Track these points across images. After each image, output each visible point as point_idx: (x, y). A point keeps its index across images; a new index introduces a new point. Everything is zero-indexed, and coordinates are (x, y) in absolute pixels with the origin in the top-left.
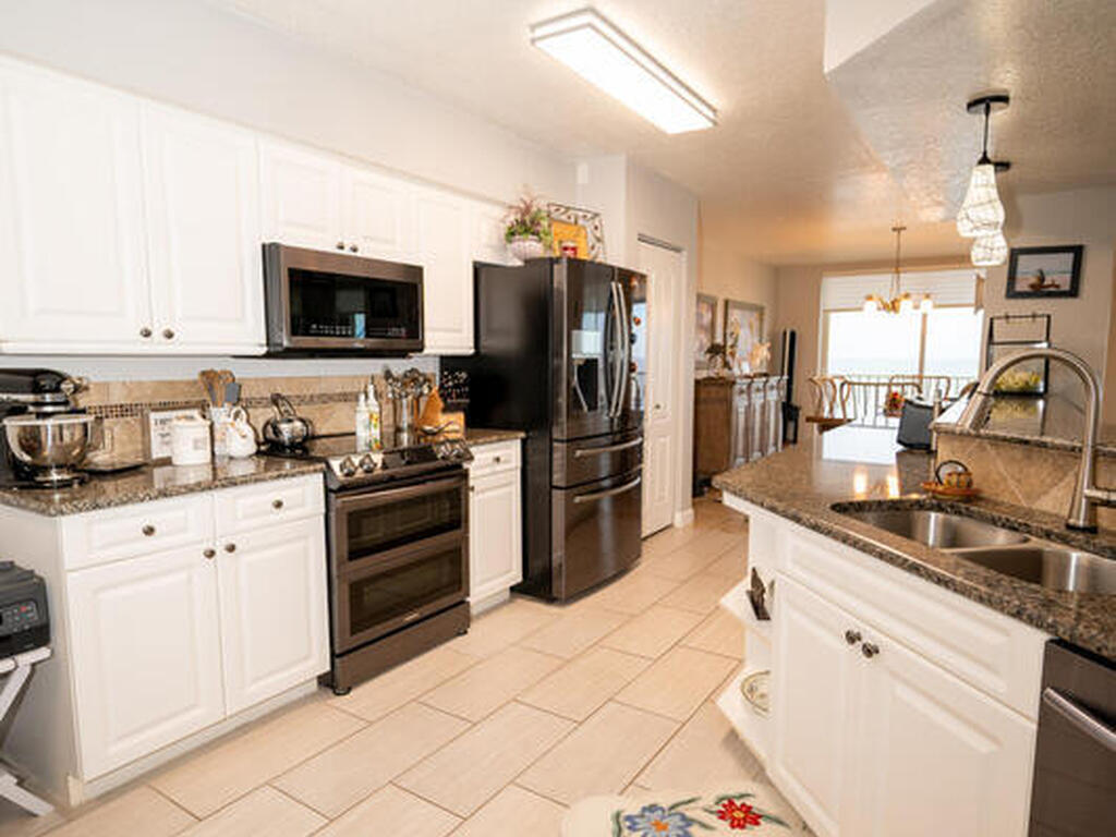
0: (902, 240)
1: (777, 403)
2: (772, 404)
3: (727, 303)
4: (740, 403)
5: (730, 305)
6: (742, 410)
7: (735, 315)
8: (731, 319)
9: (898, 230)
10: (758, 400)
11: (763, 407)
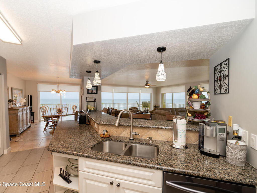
0: (59, 79)
1: (29, 112)
2: (28, 113)
3: (12, 88)
4: (20, 114)
5: (13, 89)
6: (21, 116)
7: (14, 91)
8: (13, 92)
9: (58, 77)
10: (25, 112)
11: (26, 114)
